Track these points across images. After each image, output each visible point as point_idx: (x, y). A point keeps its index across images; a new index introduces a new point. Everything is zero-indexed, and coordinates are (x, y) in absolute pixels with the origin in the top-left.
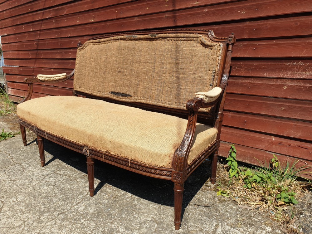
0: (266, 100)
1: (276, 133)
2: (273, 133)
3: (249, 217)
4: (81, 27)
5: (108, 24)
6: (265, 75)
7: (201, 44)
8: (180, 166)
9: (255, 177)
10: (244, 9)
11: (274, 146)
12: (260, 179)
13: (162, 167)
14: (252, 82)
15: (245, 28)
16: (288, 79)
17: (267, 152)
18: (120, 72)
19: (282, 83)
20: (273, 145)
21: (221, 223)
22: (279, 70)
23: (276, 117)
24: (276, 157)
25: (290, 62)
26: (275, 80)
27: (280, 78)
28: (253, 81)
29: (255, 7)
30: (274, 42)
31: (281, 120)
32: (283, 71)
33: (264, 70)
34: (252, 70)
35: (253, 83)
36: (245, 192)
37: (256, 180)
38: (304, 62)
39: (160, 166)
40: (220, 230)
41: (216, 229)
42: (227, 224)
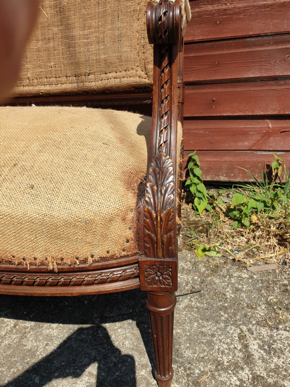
0: (254, 45)
1: (276, 113)
2: (270, 113)
3: (283, 288)
8: (165, 240)
9: (252, 203)
11: (272, 138)
12: (262, 205)
13: (103, 259)
14: (224, 7)
17: (259, 153)
20: (269, 137)
21: (244, 324)
23: (275, 78)
24: (279, 158)
28: (226, 4)
35: (225, 10)
36: (243, 236)
37: (257, 208)
39: (96, 258)
40: (256, 347)
41: (246, 346)
42: (258, 323)
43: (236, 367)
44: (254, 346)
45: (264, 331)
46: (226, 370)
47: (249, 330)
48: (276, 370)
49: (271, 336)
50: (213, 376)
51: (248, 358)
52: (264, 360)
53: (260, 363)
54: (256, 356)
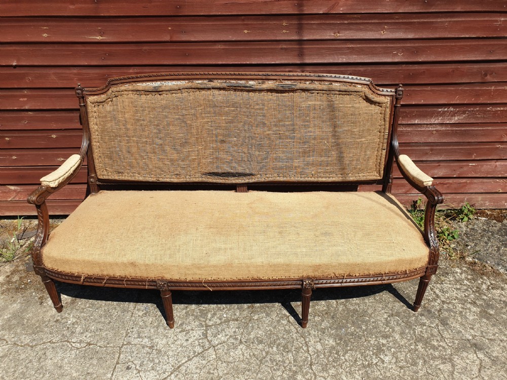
4: (56, 47)
5: (146, 48)
6: (416, 122)
7: (364, 100)
10: (401, 50)
15: (400, 72)
16: (438, 124)
18: (223, 142)
19: (432, 128)
22: (431, 115)
23: (422, 161)
25: (442, 108)
26: (425, 125)
27: (431, 124)
29: (414, 49)
30: (429, 88)
31: (426, 163)
32: (435, 117)
33: (416, 117)
34: (402, 117)
38: (454, 108)
40: (438, 292)
41: (435, 292)
42: (435, 283)
43: (435, 300)
44: (437, 292)
45: (438, 285)
46: (432, 301)
47: (433, 286)
48: (448, 298)
49: (442, 287)
50: (429, 304)
51: (437, 296)
52: (443, 296)
53: (442, 297)
54: (440, 295)
